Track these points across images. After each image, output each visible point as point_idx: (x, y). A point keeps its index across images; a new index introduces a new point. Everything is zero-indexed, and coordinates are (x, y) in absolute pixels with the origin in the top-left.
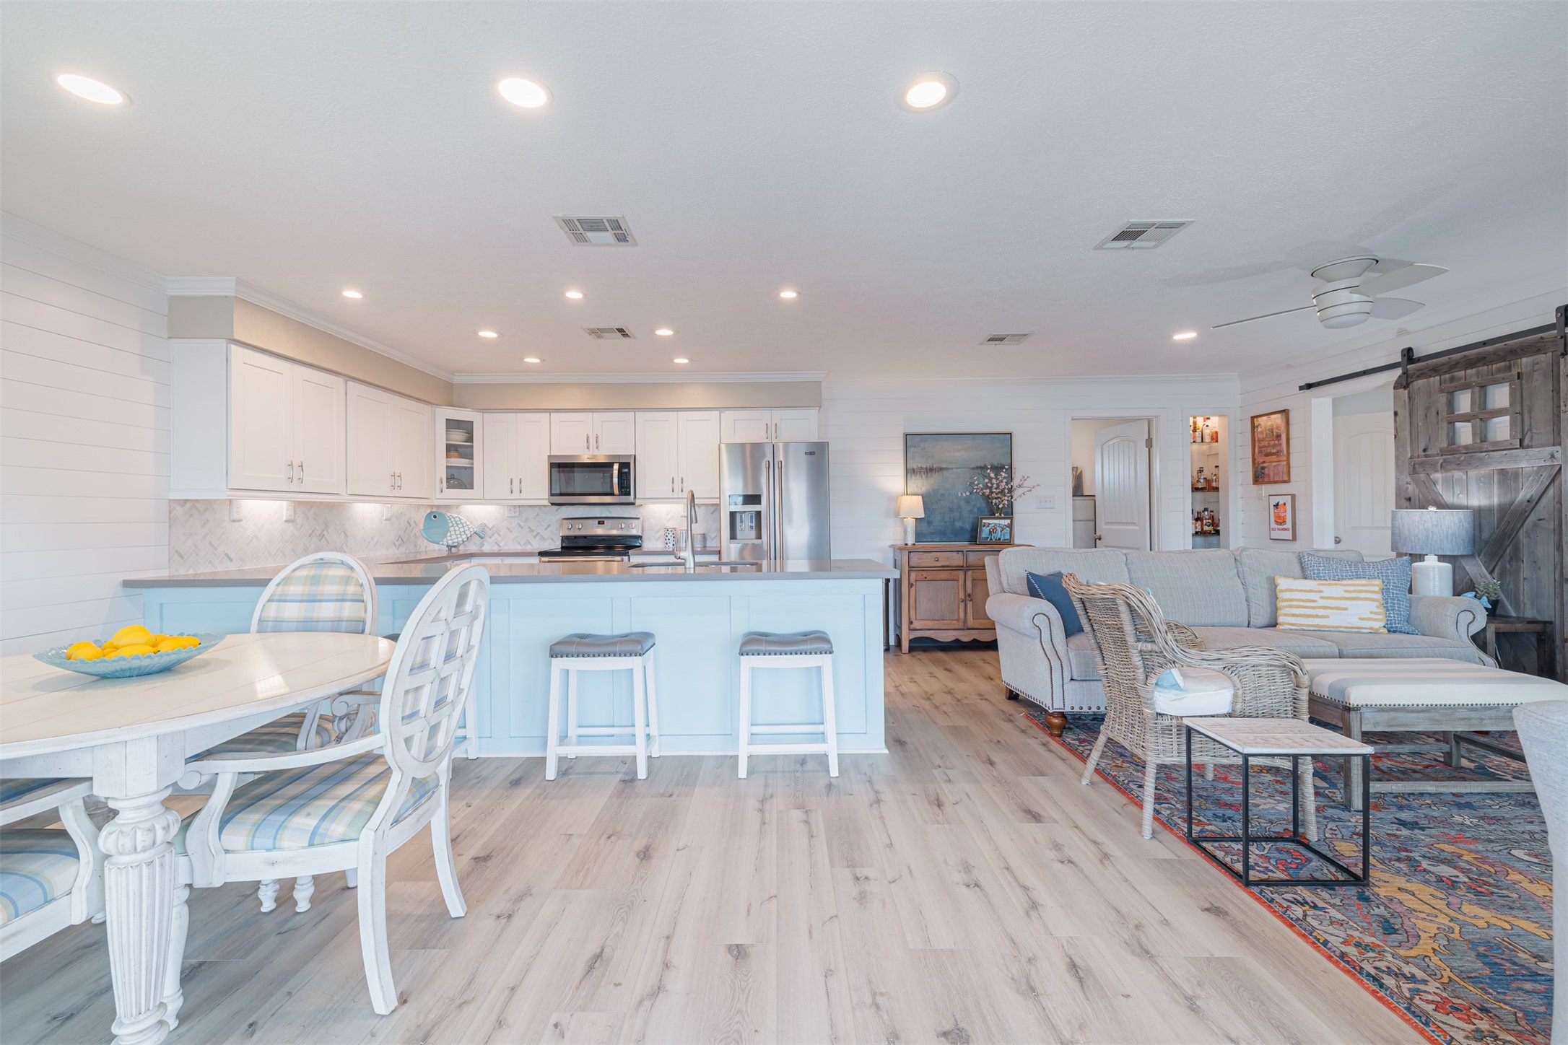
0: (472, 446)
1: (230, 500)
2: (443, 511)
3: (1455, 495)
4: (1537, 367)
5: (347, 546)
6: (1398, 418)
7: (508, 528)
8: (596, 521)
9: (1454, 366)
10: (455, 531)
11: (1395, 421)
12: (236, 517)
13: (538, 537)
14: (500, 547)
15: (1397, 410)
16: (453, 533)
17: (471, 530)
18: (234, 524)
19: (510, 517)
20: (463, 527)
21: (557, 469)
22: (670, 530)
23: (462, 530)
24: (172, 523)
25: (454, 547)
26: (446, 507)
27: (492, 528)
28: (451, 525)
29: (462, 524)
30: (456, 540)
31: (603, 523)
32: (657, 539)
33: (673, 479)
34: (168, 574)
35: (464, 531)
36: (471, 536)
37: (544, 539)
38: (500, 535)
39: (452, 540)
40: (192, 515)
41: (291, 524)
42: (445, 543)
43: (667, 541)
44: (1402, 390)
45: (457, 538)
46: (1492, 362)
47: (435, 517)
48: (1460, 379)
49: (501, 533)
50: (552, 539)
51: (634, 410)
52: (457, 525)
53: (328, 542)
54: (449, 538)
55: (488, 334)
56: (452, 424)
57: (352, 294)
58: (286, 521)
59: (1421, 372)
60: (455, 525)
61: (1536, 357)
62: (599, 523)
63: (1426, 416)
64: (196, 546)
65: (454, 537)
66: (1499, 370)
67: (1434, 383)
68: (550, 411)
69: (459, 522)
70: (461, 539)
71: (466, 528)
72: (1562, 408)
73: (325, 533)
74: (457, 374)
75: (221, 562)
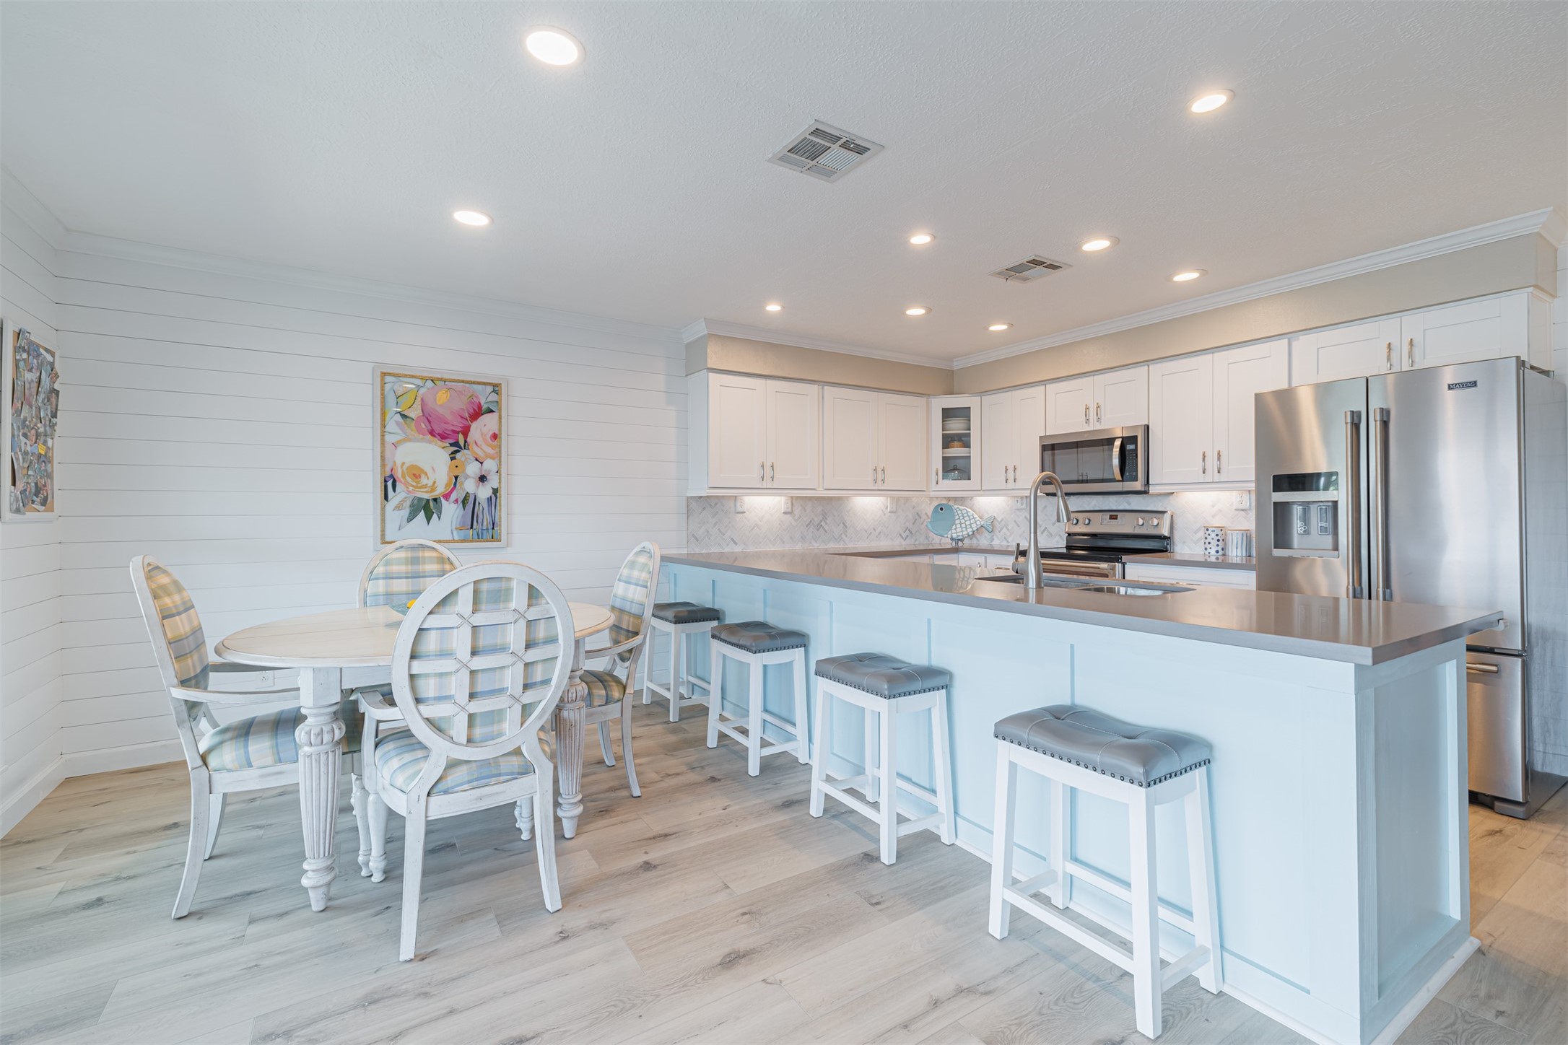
0: (970, 434)
1: (736, 497)
2: (951, 503)
5: (846, 536)
7: (1015, 521)
8: (1107, 515)
10: (961, 524)
12: (740, 509)
13: (1045, 533)
14: (1008, 542)
16: (958, 526)
17: (978, 523)
18: (738, 515)
19: (1018, 509)
20: (970, 520)
21: (1050, 452)
22: (1210, 529)
23: (968, 523)
24: (689, 512)
25: (960, 540)
26: (956, 499)
27: (1001, 521)
28: (957, 517)
29: (969, 517)
30: (961, 534)
31: (1116, 518)
32: (1196, 543)
33: (1204, 455)
34: (686, 552)
35: (970, 525)
36: (977, 530)
37: (1052, 535)
38: (1008, 529)
39: (956, 533)
40: (704, 508)
41: (788, 515)
42: (949, 536)
43: (1208, 546)
45: (962, 531)
47: (942, 509)
49: (1009, 528)
50: (1060, 535)
51: (1147, 362)
52: (964, 517)
53: (826, 532)
54: (954, 531)
55: (916, 311)
56: (948, 413)
57: (774, 308)
58: (784, 513)
60: (961, 518)
62: (1111, 517)
64: (708, 532)
65: (959, 530)
68: (1044, 382)
69: (965, 515)
70: (966, 533)
71: (973, 521)
73: (823, 523)
74: (954, 360)
75: (728, 545)
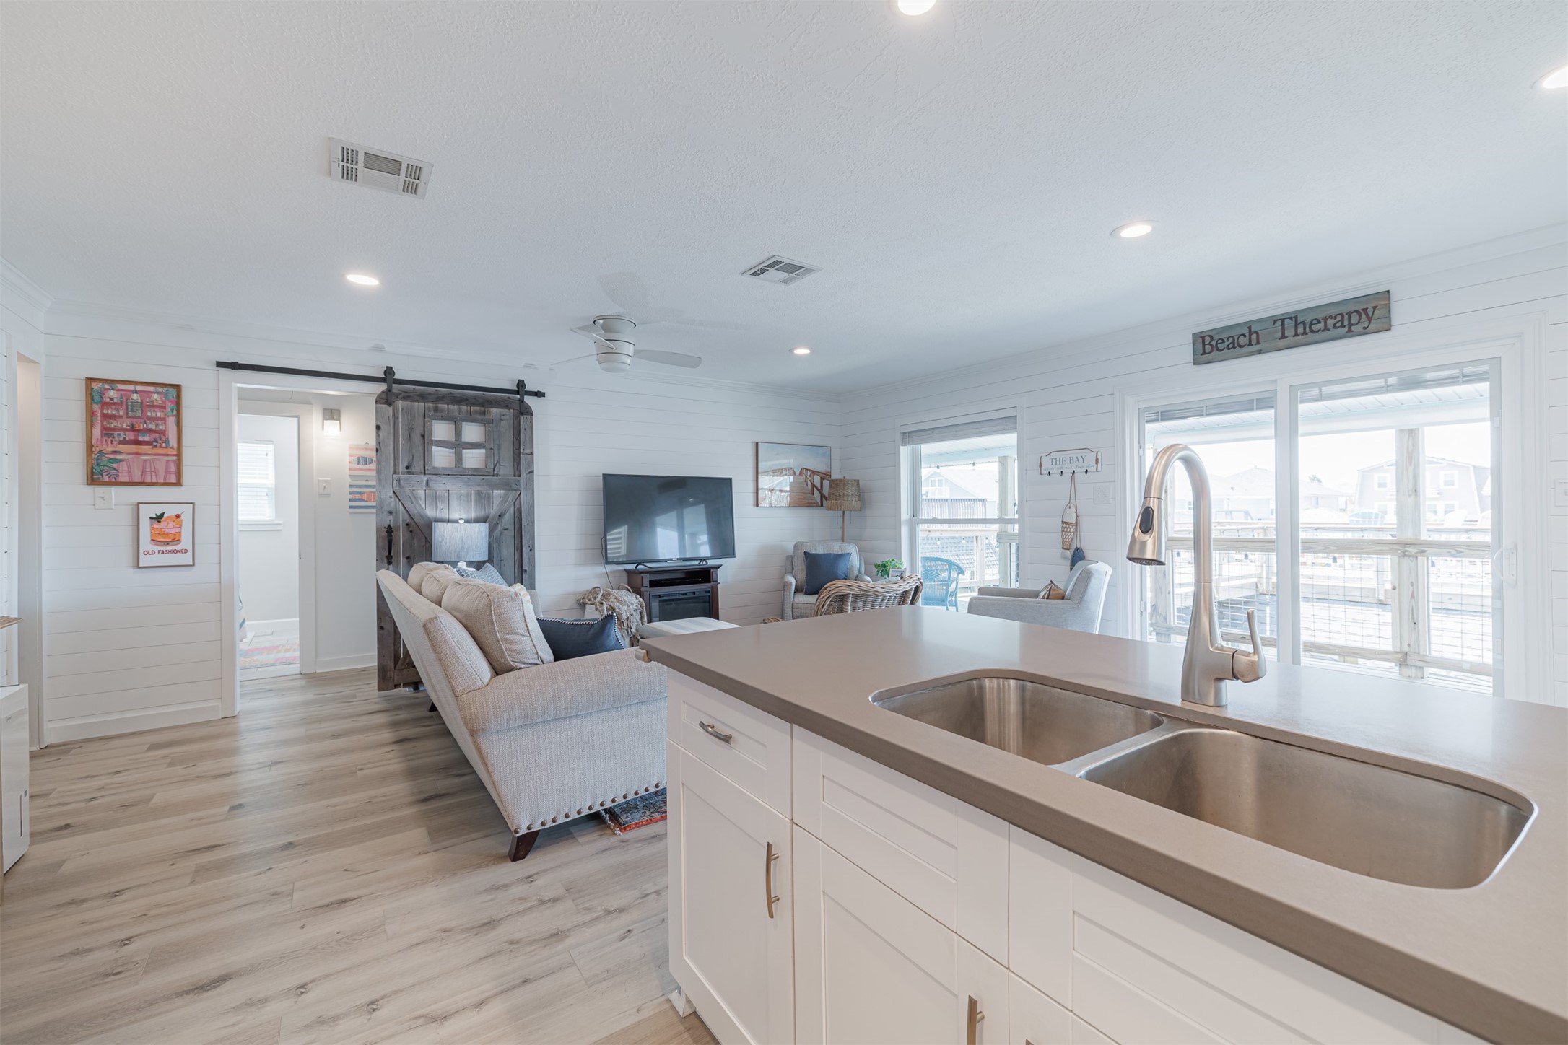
3: (438, 509)
4: (503, 418)
6: (381, 432)
9: (441, 398)
11: (378, 435)
15: (379, 424)
44: (386, 406)
46: (473, 404)
48: (442, 411)
59: (407, 394)
61: (503, 410)
63: (410, 436)
66: (476, 412)
67: (418, 408)
72: (522, 451)
